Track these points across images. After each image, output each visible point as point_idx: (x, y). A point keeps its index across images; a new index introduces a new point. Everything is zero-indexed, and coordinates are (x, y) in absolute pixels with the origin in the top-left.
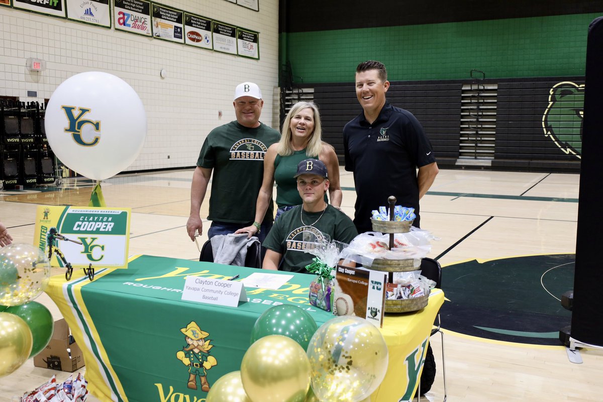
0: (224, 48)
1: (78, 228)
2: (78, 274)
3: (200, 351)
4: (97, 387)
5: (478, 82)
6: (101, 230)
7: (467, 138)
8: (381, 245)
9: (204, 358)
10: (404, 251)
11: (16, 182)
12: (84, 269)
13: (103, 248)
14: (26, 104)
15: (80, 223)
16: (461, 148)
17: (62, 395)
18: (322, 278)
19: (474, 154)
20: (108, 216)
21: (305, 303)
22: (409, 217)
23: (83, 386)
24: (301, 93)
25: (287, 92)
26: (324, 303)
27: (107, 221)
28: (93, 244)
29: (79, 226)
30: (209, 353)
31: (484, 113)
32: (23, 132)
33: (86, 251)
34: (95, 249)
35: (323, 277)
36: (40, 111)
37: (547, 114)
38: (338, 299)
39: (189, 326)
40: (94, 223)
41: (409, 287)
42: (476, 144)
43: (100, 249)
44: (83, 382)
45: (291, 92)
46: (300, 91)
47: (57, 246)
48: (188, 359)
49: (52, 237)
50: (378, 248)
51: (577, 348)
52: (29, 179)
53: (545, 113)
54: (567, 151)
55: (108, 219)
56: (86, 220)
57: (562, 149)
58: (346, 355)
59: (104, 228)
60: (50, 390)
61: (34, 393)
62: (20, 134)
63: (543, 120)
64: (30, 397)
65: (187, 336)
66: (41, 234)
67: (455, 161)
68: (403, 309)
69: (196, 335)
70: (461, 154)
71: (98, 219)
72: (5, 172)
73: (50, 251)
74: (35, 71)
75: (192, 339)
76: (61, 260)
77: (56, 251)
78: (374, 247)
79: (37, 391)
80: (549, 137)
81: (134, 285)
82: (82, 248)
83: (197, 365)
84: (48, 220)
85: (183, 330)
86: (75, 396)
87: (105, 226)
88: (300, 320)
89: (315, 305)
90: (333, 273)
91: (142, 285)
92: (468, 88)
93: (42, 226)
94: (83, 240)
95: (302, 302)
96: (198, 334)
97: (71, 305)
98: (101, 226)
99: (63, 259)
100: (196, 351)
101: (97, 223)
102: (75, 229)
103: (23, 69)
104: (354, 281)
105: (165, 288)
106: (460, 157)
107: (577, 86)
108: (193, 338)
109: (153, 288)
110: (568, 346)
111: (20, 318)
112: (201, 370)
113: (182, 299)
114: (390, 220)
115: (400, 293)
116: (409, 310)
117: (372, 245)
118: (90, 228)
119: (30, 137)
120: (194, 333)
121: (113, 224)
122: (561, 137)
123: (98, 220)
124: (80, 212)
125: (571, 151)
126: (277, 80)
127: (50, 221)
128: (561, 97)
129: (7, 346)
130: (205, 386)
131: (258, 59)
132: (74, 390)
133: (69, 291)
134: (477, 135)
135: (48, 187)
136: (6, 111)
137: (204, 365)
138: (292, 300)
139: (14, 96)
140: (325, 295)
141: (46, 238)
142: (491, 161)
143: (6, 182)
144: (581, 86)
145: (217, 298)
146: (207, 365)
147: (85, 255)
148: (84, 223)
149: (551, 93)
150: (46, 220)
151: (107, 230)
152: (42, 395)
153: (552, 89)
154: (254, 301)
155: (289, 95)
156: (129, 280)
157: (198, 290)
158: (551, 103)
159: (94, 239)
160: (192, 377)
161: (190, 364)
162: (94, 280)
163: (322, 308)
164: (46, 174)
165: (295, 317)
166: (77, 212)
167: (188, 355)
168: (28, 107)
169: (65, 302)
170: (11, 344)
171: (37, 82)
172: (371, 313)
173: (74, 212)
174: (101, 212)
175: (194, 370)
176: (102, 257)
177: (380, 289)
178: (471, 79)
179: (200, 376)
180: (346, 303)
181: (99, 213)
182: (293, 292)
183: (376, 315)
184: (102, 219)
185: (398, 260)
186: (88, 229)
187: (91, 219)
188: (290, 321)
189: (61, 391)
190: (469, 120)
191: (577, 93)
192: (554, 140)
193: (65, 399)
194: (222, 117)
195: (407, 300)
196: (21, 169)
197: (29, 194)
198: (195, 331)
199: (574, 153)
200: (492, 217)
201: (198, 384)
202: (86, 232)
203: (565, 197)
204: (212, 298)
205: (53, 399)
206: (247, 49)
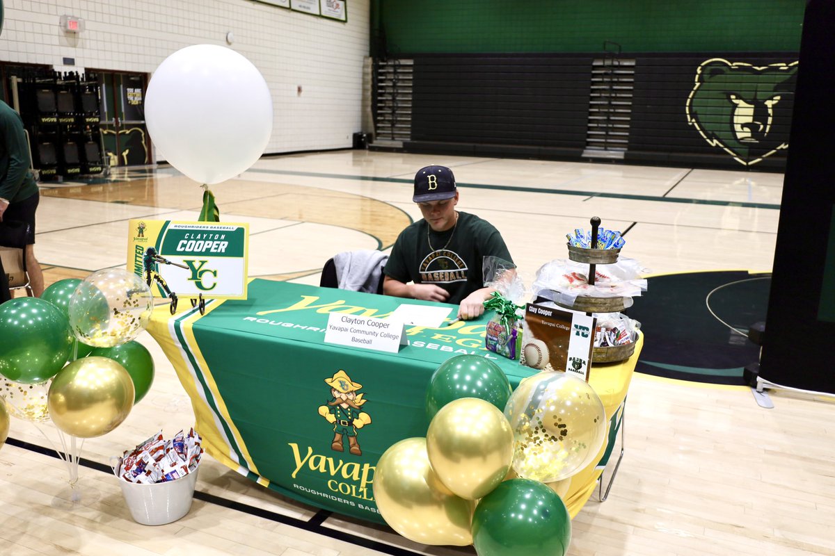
0: (304, 7)
1: (183, 249)
2: (184, 305)
3: (350, 407)
4: (211, 443)
5: (612, 56)
6: (212, 250)
7: (596, 125)
8: (579, 277)
9: (355, 415)
10: (612, 287)
11: (54, 172)
12: (191, 300)
13: (215, 273)
14: (63, 75)
15: (185, 242)
16: (589, 136)
17: (174, 456)
18: (505, 318)
19: (603, 145)
20: (220, 233)
21: (479, 347)
22: (618, 244)
23: (197, 444)
24: (397, 65)
25: (381, 63)
26: (507, 350)
27: (219, 239)
28: (202, 269)
29: (184, 246)
30: (361, 409)
31: (618, 95)
32: (61, 110)
33: (194, 277)
34: (204, 275)
35: (506, 316)
36: (81, 84)
37: (693, 97)
38: (527, 346)
39: (335, 376)
40: (203, 242)
41: (615, 329)
42: (607, 132)
43: (212, 275)
44: (196, 439)
45: (385, 64)
46: (397, 63)
47: (158, 271)
48: (333, 415)
49: (150, 260)
50: (576, 282)
51: (765, 390)
52: (71, 169)
53: (690, 96)
54: (712, 142)
55: (220, 237)
56: (192, 238)
57: (708, 141)
58: (560, 423)
59: (215, 249)
60: (158, 449)
61: (136, 453)
62: (57, 112)
63: (688, 104)
64: (132, 457)
65: (333, 387)
66: (136, 256)
67: (582, 152)
68: (608, 358)
69: (345, 387)
70: (588, 144)
71: (208, 236)
72: (41, 159)
73: (149, 277)
74: (71, 33)
75: (339, 392)
76: (163, 288)
77: (156, 277)
78: (571, 281)
79: (140, 450)
80: (693, 125)
81: (258, 321)
82: (189, 273)
83: (344, 423)
84: (145, 237)
85: (328, 381)
86: (189, 456)
87: (217, 246)
88: (487, 373)
89: (494, 350)
90: (520, 313)
91: (267, 321)
92: (599, 63)
93: (137, 246)
94: (190, 263)
95: (475, 346)
96: (347, 386)
97: (180, 346)
98: (211, 245)
99: (166, 288)
100: (344, 406)
101: (207, 242)
102: (179, 249)
103: (56, 30)
104: (550, 324)
105: (298, 326)
106: (588, 147)
107: (730, 64)
108: (341, 390)
109: (283, 325)
110: (754, 386)
111: (114, 361)
112: (349, 429)
113: (326, 341)
114: (592, 247)
115: (605, 338)
116: (615, 360)
117: (568, 277)
118: (198, 248)
119: (70, 117)
120: (342, 384)
121: (226, 243)
122: (707, 126)
123: (207, 239)
124: (184, 228)
125: (718, 143)
126: (368, 48)
127: (147, 239)
128: (710, 77)
129: (103, 400)
130: (354, 448)
131: (345, 22)
132: (187, 449)
133: (177, 328)
134: (608, 121)
135: (94, 178)
136: (39, 83)
137: (354, 423)
138: (463, 343)
139: (47, 63)
140: (509, 340)
141: (142, 260)
142: (623, 153)
143: (44, 172)
144: (734, 64)
145: (371, 341)
146: (358, 423)
147: (193, 282)
148: (190, 242)
149: (699, 71)
150: (141, 237)
151: (219, 251)
152: (149, 455)
153: (699, 68)
154: (416, 344)
155: (383, 67)
156: (249, 313)
157: (346, 330)
158: (698, 84)
159: (203, 262)
160: (338, 437)
161: (336, 422)
162: (205, 314)
163: (504, 354)
164: (92, 162)
165: (481, 369)
166: (181, 228)
167: (333, 411)
168: (66, 78)
169: (172, 343)
170: (109, 397)
171: (75, 46)
172: (573, 365)
173: (177, 228)
174: (211, 227)
175: (340, 429)
176: (215, 285)
177: (587, 336)
178: (604, 52)
179: (348, 436)
180: (539, 350)
181: (209, 229)
182: (460, 331)
183: (580, 367)
184: (213, 237)
185: (605, 299)
186: (196, 250)
187: (199, 237)
188: (476, 376)
189: (171, 451)
190: (599, 102)
191: (729, 72)
192: (698, 128)
193: (177, 460)
194: (302, 93)
195: (613, 348)
196: (60, 155)
197: (73, 187)
198: (344, 382)
199: (721, 145)
200: (635, 223)
201: (346, 446)
202: (193, 253)
203: (708, 198)
204: (364, 341)
205: (163, 460)
206: (331, 8)
